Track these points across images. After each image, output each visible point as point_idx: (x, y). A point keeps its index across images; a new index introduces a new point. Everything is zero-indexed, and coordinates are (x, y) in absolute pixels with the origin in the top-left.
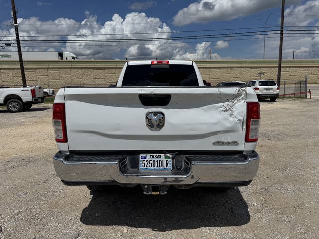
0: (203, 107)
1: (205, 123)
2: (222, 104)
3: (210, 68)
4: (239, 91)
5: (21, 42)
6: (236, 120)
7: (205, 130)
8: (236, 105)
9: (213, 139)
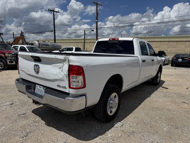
0: (52, 65)
1: (52, 74)
2: (59, 64)
4: (65, 58)
5: (98, 29)
6: (64, 74)
7: (52, 77)
8: (65, 66)
9: (56, 83)
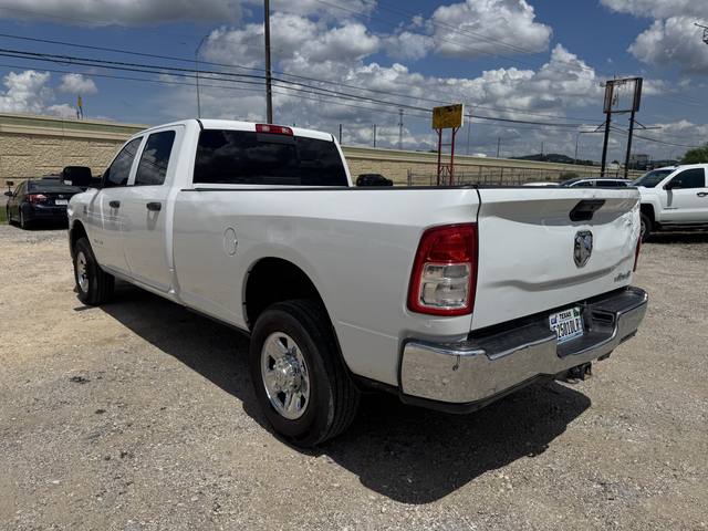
2: (626, 214)
3: (89, 140)
